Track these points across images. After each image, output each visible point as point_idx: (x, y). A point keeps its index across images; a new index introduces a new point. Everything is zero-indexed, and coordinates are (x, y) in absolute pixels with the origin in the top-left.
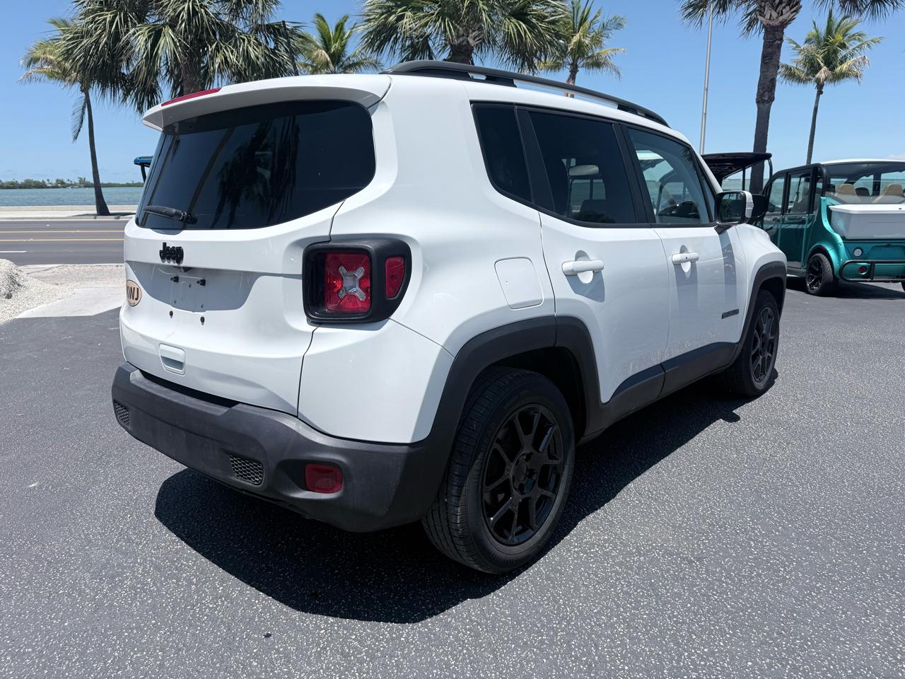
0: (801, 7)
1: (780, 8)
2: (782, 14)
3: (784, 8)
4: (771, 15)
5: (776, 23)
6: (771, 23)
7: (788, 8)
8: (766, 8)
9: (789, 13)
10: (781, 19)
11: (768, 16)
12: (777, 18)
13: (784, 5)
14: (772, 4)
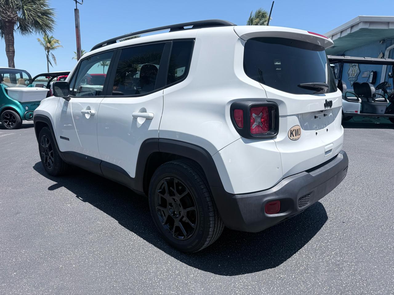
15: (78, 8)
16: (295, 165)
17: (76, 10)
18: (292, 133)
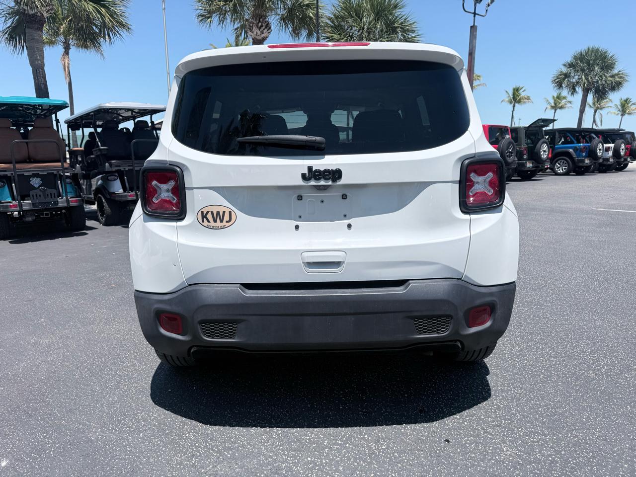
0: (272, 30)
1: (262, 29)
2: (263, 33)
3: (264, 29)
4: (257, 33)
5: (260, 38)
6: (257, 37)
7: (266, 30)
8: (254, 28)
9: (267, 33)
10: (262, 36)
11: (255, 33)
12: (260, 35)
13: (264, 27)
14: (257, 26)
15: (476, 24)
16: (208, 267)
17: (473, 28)
18: (204, 217)
